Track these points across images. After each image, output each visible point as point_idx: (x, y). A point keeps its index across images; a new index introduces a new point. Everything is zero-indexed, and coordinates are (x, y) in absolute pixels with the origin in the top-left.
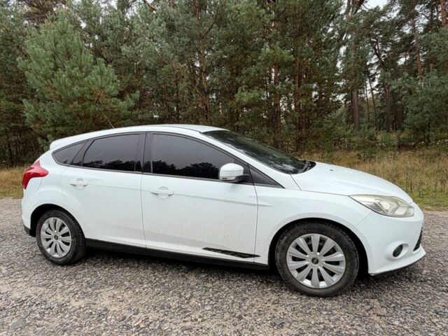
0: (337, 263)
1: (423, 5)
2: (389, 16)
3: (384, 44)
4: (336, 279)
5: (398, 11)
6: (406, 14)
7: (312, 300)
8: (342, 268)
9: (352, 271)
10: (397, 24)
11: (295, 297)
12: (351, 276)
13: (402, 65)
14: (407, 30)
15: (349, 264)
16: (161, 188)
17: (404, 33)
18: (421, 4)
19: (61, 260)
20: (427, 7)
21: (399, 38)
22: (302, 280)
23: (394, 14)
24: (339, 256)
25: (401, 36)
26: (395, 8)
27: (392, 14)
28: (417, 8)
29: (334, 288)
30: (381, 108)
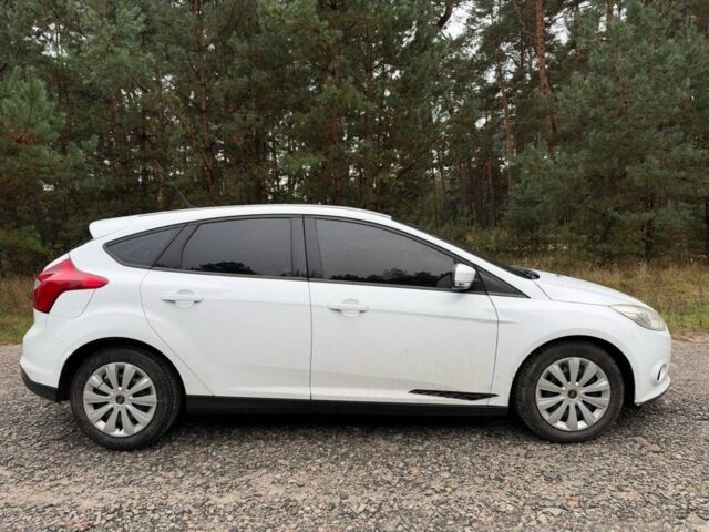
0: (598, 394)
1: (509, 44)
2: (465, 52)
3: (458, 93)
4: (598, 414)
5: (478, 47)
6: (488, 53)
7: (570, 448)
8: (605, 399)
9: (617, 402)
10: (477, 66)
11: (547, 447)
12: (616, 409)
13: (482, 130)
14: (490, 77)
15: (615, 392)
16: (345, 301)
17: (485, 81)
18: (507, 42)
19: (131, 440)
20: (516, 47)
21: (478, 88)
22: (556, 422)
23: (472, 51)
24: (603, 384)
25: (481, 84)
26: (473, 42)
27: (469, 49)
28: (504, 47)
29: (595, 428)
30: (452, 193)
